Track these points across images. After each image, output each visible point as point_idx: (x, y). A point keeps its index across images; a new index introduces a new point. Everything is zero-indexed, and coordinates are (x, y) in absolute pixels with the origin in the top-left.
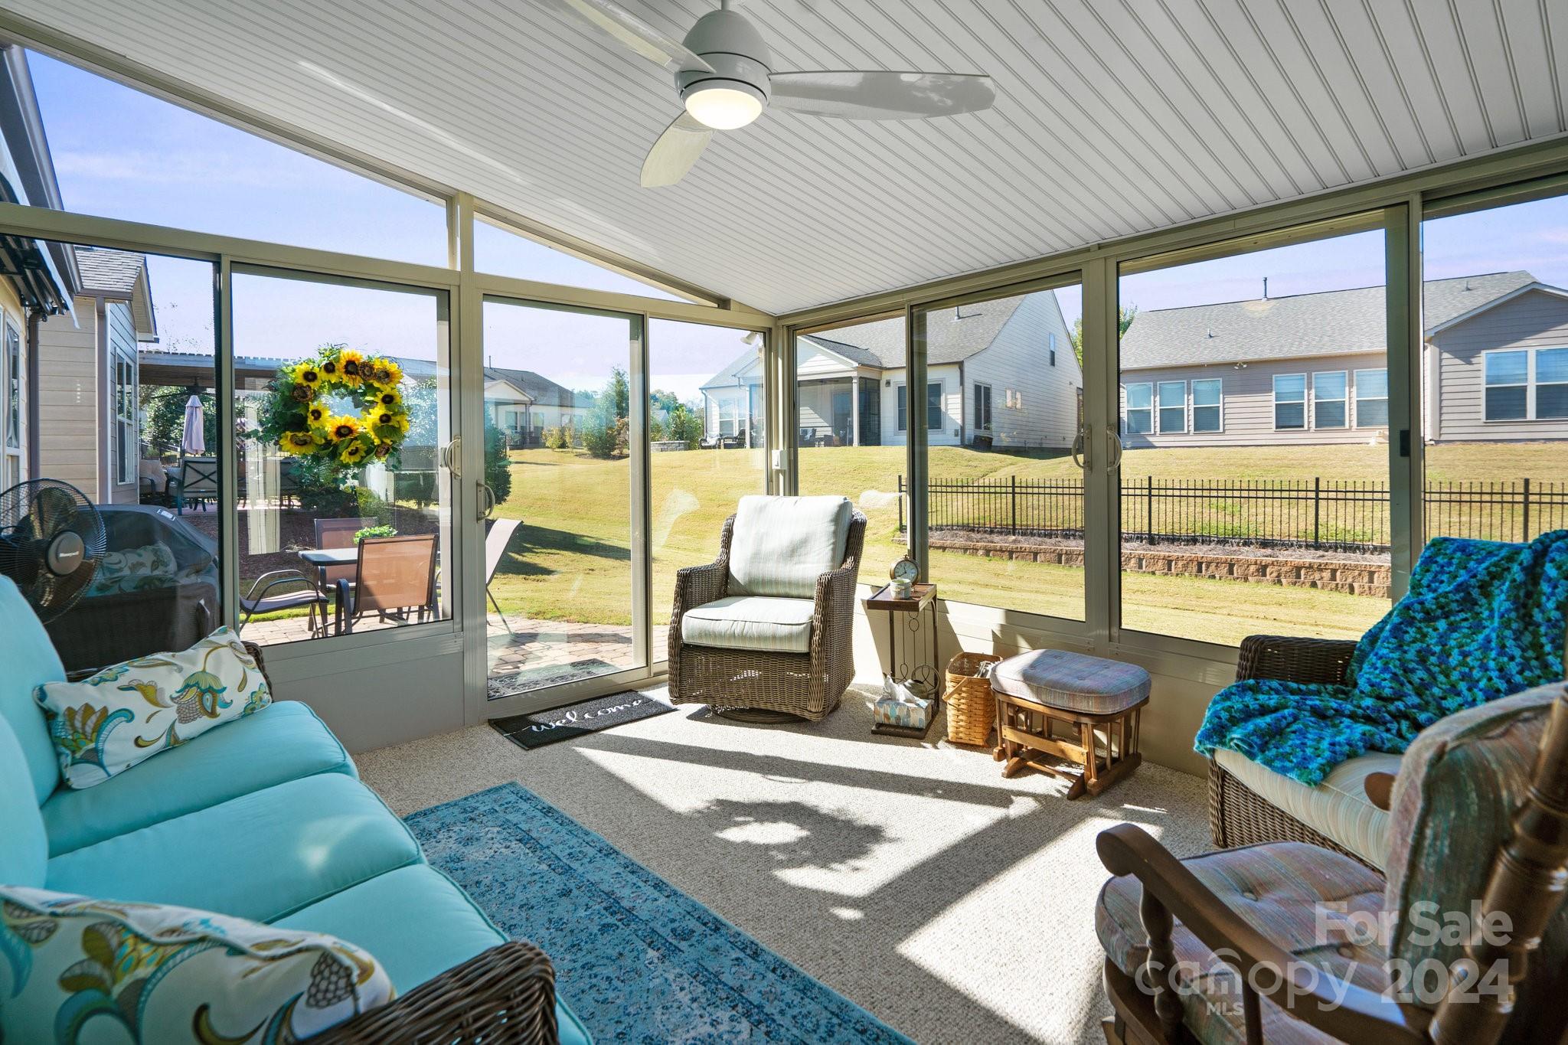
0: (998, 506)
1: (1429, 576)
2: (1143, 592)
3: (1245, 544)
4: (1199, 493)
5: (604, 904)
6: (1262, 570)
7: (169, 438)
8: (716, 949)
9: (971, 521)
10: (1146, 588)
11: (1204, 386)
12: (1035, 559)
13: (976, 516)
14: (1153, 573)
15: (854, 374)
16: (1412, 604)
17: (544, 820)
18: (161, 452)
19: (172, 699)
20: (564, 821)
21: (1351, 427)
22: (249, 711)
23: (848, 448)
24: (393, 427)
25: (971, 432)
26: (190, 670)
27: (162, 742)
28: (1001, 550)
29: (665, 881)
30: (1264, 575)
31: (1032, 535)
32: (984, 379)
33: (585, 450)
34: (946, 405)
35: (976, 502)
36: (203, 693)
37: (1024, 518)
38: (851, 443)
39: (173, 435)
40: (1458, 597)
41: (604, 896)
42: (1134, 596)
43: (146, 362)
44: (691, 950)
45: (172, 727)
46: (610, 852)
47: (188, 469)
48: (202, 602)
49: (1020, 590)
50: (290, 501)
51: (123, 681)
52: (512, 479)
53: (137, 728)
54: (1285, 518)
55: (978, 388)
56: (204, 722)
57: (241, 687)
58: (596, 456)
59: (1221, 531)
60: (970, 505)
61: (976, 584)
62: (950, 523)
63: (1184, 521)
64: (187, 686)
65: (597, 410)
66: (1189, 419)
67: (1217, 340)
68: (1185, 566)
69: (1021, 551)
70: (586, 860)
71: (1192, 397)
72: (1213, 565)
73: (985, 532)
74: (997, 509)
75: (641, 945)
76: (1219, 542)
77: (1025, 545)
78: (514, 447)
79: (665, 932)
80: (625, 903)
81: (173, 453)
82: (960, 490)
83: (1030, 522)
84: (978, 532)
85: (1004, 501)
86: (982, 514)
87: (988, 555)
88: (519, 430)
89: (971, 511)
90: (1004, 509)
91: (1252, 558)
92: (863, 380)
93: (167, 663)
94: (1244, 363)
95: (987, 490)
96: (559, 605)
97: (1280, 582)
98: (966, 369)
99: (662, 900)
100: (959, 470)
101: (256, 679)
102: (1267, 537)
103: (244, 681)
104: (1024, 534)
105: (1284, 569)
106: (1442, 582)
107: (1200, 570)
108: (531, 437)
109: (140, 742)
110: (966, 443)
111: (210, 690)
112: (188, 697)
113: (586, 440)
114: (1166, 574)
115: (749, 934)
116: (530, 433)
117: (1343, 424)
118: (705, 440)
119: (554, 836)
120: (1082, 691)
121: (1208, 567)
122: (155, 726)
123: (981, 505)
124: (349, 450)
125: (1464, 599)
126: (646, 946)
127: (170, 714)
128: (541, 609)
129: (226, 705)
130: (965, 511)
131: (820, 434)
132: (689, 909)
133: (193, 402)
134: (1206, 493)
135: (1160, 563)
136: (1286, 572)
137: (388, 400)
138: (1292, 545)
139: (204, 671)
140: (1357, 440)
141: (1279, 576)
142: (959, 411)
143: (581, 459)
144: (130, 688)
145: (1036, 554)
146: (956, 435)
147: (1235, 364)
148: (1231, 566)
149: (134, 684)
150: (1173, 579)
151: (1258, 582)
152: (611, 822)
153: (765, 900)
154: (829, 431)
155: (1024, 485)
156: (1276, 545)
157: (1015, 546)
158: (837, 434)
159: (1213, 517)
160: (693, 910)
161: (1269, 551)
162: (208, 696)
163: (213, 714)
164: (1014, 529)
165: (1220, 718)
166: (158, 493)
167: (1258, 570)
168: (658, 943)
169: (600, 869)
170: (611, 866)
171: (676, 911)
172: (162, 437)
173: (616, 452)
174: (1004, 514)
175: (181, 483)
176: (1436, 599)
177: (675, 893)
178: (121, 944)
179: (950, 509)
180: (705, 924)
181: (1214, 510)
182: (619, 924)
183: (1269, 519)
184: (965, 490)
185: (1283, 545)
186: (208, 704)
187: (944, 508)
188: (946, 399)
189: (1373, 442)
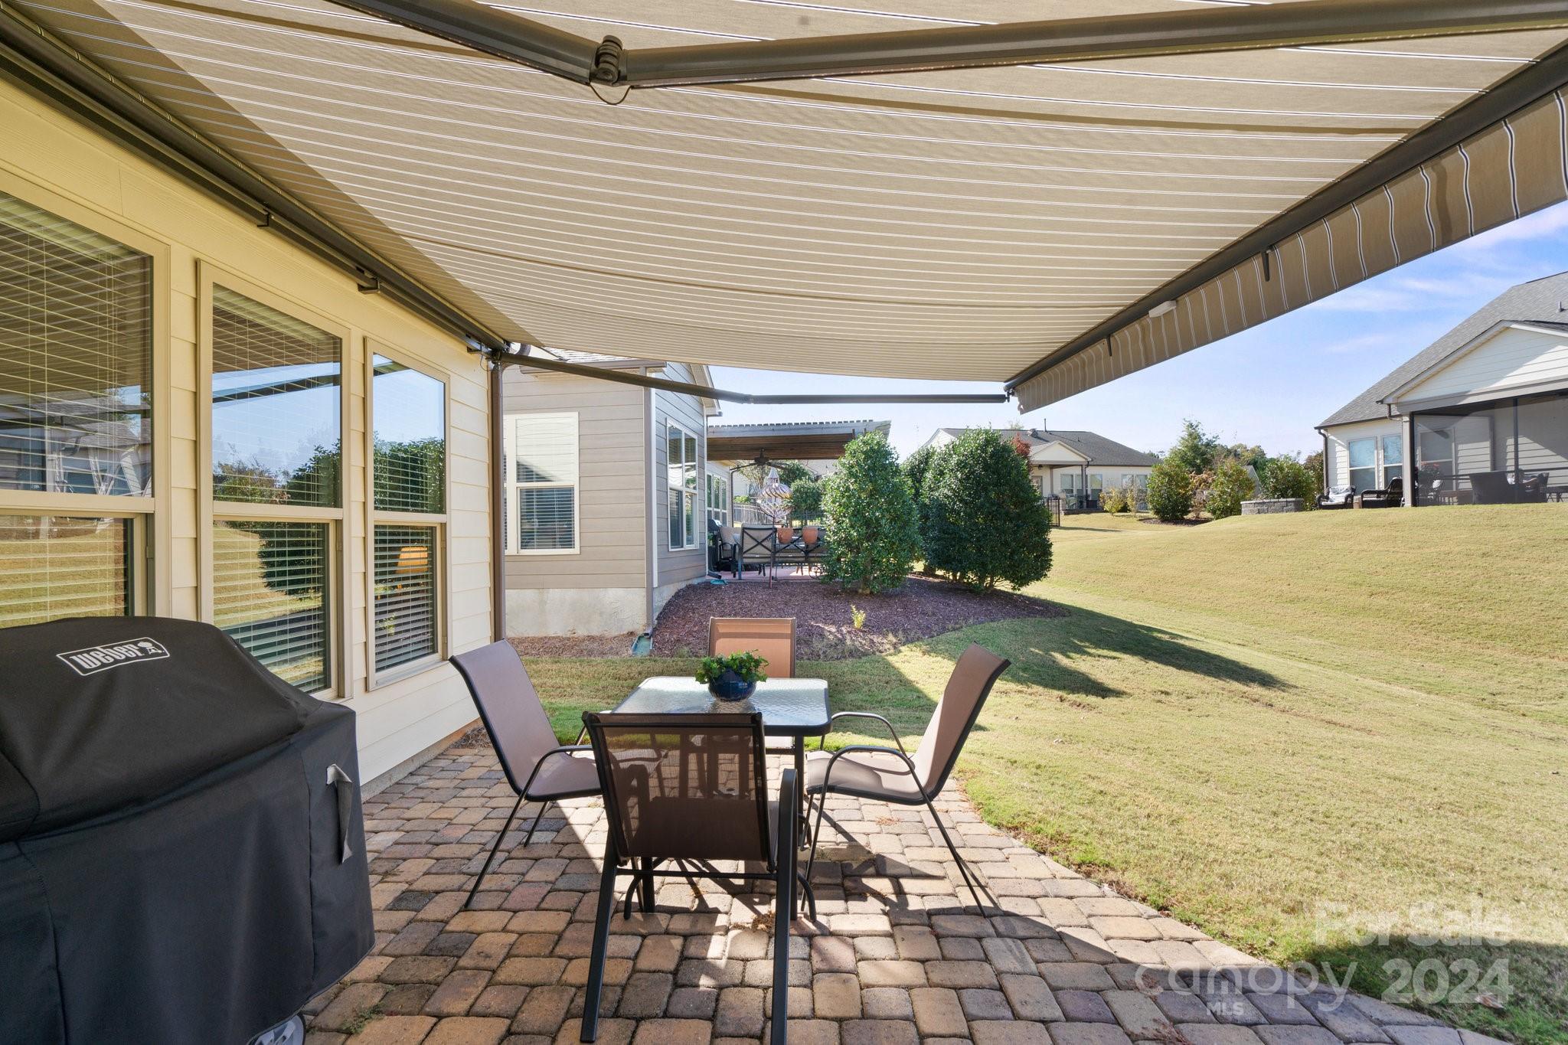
58: (1165, 520)
65: (1163, 469)
78: (1070, 511)
88: (1075, 492)
108: (1088, 501)
113: (1152, 502)
116: (1087, 497)
118: (1327, 498)
143: (1146, 525)
173: (1190, 516)
175: (741, 549)
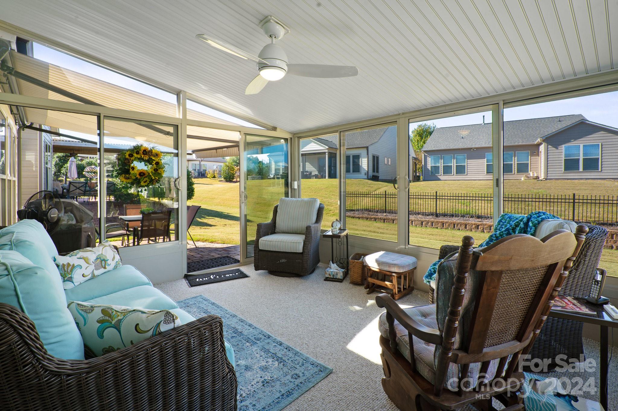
0: (380, 202)
1: (500, 226)
2: (433, 235)
3: (471, 217)
4: (454, 198)
5: (232, 331)
6: (477, 227)
7: (61, 173)
8: (268, 343)
9: (369, 208)
10: (434, 233)
11: (460, 157)
12: (393, 222)
13: (372, 206)
14: (437, 228)
15: (327, 151)
16: (493, 235)
17: (212, 307)
18: (57, 178)
19: (93, 262)
20: (218, 307)
21: (514, 173)
22: (116, 267)
23: (324, 179)
24: (159, 173)
25: (371, 173)
26: (98, 254)
27: (90, 276)
28: (381, 219)
29: (252, 324)
30: (478, 229)
31: (392, 213)
32: (376, 153)
33: (223, 179)
34: (362, 163)
35: (371, 200)
36: (102, 261)
37: (389, 207)
38: (325, 178)
39: (62, 172)
40: (506, 233)
41: (232, 328)
42: (429, 236)
43: (55, 144)
44: (260, 343)
45: (93, 271)
46: (234, 316)
47: (71, 185)
48: (90, 233)
49: (387, 234)
50: (110, 197)
51: (78, 256)
52: (195, 190)
53: (83, 271)
54: (486, 207)
55: (374, 157)
56: (102, 270)
57: (113, 260)
58: (227, 181)
59: (463, 212)
60: (369, 202)
61: (370, 231)
62: (362, 208)
63: (449, 208)
64: (97, 259)
65: (227, 164)
66: (454, 170)
67: (465, 140)
68: (449, 225)
69: (388, 219)
70: (226, 318)
71: (455, 160)
72: (459, 225)
73: (375, 212)
74: (379, 203)
75: (244, 342)
76: (462, 216)
77: (390, 217)
78: (195, 178)
79: (253, 338)
80: (239, 330)
81: (62, 178)
82: (365, 196)
83: (391, 208)
84: (372, 212)
85: (382, 200)
86: (374, 205)
87: (376, 221)
88: (197, 171)
89: (369, 204)
90: (382, 203)
91: (473, 222)
92: (330, 153)
93: (91, 251)
94: (475, 148)
95: (376, 196)
96: (214, 237)
97: (484, 231)
98: (369, 150)
99: (251, 330)
100: (366, 188)
101: (117, 257)
102: (479, 215)
103: (114, 258)
104: (389, 213)
105: (485, 227)
106: (503, 228)
107: (454, 227)
108: (201, 174)
109: (84, 275)
110: (369, 178)
111: (104, 260)
112: (97, 262)
113: (223, 175)
114: (442, 228)
115: (279, 339)
116: (201, 172)
117: (512, 172)
118: (269, 176)
119: (215, 311)
120: (392, 264)
121: (457, 226)
122: (88, 270)
123: (374, 202)
124: (144, 181)
125: (507, 233)
126: (246, 342)
127: (92, 267)
128: (208, 239)
129: (109, 265)
130: (367, 204)
131: (313, 174)
132: (260, 332)
133: (72, 159)
134: (457, 198)
135: (440, 224)
136: (486, 228)
137: (157, 163)
138: (489, 218)
139: (102, 254)
140: (517, 178)
141: (483, 229)
142: (366, 166)
143: (221, 183)
144: (80, 258)
145: (394, 220)
146: (365, 175)
147: (471, 148)
148: (466, 225)
149: (82, 257)
150: (444, 230)
151: (476, 231)
152: (234, 307)
153: (284, 330)
154: (317, 173)
155: (389, 194)
156: (483, 217)
157: (386, 217)
158: (320, 174)
159: (460, 207)
160: (261, 333)
161: (480, 220)
162: (103, 262)
163: (105, 268)
164: (386, 211)
165: (431, 271)
166: (59, 194)
167: (476, 227)
168: (250, 341)
169: (231, 321)
170: (235, 320)
171: (256, 333)
172: (58, 172)
173: (235, 180)
174: (382, 205)
175: (68, 191)
176: (500, 233)
177: (256, 328)
178: (112, 312)
179: (361, 203)
180: (265, 336)
181: (460, 204)
182: (238, 336)
183: (480, 208)
184: (367, 196)
185: (485, 217)
186: (103, 265)
187: (360, 203)
188: (362, 161)
189: (523, 179)
